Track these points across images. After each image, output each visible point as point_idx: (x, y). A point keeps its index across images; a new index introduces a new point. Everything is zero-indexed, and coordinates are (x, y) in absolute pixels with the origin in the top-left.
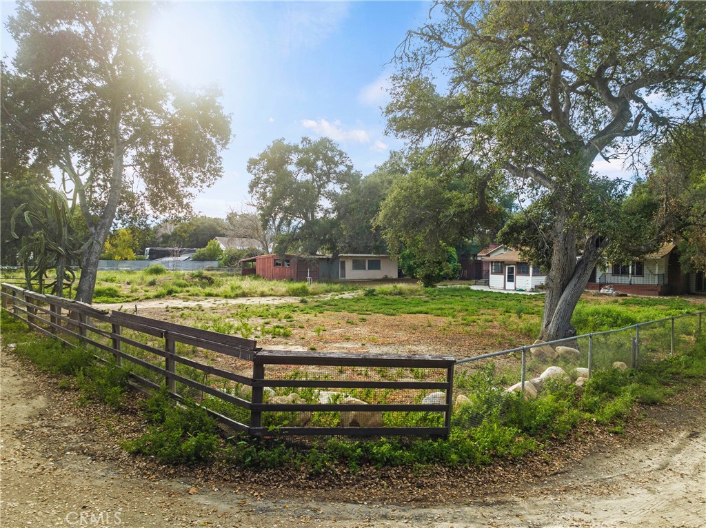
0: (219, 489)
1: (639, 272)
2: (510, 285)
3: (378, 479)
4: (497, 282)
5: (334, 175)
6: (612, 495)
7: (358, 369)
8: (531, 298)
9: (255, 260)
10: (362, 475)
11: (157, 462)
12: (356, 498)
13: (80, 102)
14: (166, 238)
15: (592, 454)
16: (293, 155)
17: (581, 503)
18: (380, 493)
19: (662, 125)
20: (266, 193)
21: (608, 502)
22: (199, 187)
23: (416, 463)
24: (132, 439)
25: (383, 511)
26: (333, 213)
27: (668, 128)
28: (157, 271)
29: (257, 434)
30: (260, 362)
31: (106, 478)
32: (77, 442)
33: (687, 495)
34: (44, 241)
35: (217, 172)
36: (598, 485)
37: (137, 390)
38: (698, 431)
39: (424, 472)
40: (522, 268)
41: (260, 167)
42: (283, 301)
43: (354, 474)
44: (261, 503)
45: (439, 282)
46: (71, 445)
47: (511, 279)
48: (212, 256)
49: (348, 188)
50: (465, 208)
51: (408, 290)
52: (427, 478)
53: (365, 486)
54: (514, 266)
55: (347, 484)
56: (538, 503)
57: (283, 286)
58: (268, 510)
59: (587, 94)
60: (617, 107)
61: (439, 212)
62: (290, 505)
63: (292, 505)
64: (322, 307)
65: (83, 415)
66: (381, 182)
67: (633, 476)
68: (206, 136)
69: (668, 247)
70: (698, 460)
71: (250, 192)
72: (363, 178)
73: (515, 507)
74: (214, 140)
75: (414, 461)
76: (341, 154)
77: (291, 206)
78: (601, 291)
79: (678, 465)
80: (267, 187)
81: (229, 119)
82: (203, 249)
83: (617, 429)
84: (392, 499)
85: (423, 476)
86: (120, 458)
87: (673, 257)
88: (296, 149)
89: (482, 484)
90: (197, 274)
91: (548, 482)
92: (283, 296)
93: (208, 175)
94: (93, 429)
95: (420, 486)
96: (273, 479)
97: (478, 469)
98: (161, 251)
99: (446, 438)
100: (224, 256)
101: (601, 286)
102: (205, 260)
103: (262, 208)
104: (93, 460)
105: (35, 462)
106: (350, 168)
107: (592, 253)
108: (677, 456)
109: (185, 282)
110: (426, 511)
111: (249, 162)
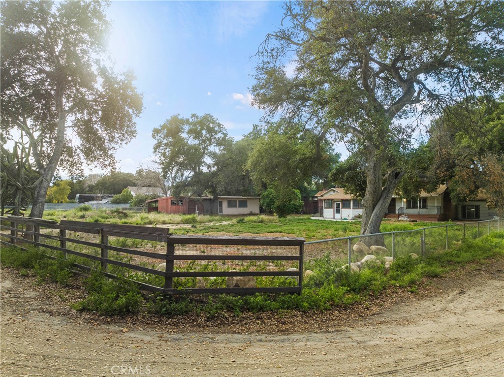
0: (144, 329)
1: (425, 206)
2: (338, 216)
3: (254, 320)
4: (328, 214)
5: (215, 140)
6: (411, 325)
7: (236, 262)
8: (352, 223)
9: (157, 201)
10: (243, 317)
11: (98, 315)
12: (240, 331)
13: (34, 82)
14: (91, 188)
15: (397, 304)
16: (185, 126)
17: (391, 329)
18: (257, 327)
19: (435, 99)
20: (166, 153)
21: (408, 328)
22: (119, 144)
23: (280, 309)
24: (79, 303)
25: (259, 337)
26: (214, 167)
27: (439, 101)
28: (86, 209)
29: (169, 293)
30: (172, 243)
31: (61, 325)
32: (38, 306)
33: (458, 323)
34: (7, 178)
35: (132, 133)
36: (402, 320)
37: (79, 275)
38: (465, 290)
39: (286, 315)
40: (346, 203)
41: (161, 135)
42: (179, 226)
43: (238, 317)
44: (174, 336)
45: (289, 214)
46: (34, 307)
47: (338, 211)
48: (125, 200)
49: (224, 149)
50: (307, 155)
51: (268, 219)
52: (288, 318)
53: (246, 324)
54: (340, 202)
55: (234, 323)
56: (362, 330)
57: (178, 218)
58: (179, 339)
59: (386, 79)
60: (406, 85)
61: (289, 160)
62: (195, 336)
63: (196, 336)
64: (207, 230)
65: (40, 290)
66: (248, 145)
67: (424, 314)
68: (124, 108)
69: (442, 188)
70: (465, 305)
71: (154, 152)
72: (234, 143)
73: (347, 333)
74: (130, 111)
75: (279, 308)
76: (219, 125)
77: (183, 161)
78: (400, 219)
79: (452, 308)
80: (166, 149)
81: (141, 96)
82: (118, 195)
83: (413, 289)
84: (265, 330)
85: (285, 317)
86: (70, 313)
87: (446, 195)
88: (187, 121)
89: (325, 321)
90: (115, 210)
91: (369, 319)
92: (178, 224)
93: (126, 135)
94: (49, 298)
95: (284, 323)
96: (181, 322)
97: (322, 312)
98: (88, 196)
99: (299, 294)
100: (135, 199)
101: (399, 215)
102: (120, 203)
103: (163, 163)
104: (51, 315)
105: (7, 317)
106: (225, 135)
107: (393, 182)
108: (451, 304)
109: (107, 215)
110: (289, 336)
111: (153, 131)
